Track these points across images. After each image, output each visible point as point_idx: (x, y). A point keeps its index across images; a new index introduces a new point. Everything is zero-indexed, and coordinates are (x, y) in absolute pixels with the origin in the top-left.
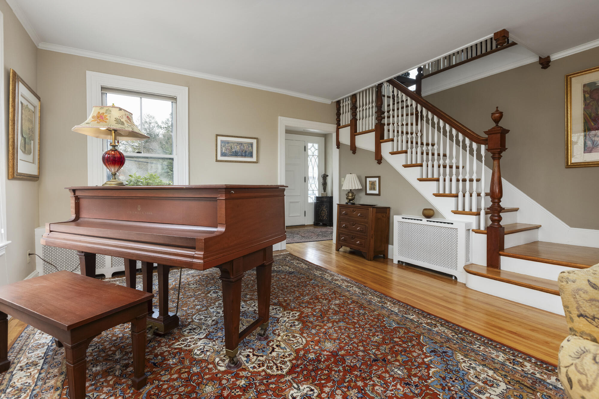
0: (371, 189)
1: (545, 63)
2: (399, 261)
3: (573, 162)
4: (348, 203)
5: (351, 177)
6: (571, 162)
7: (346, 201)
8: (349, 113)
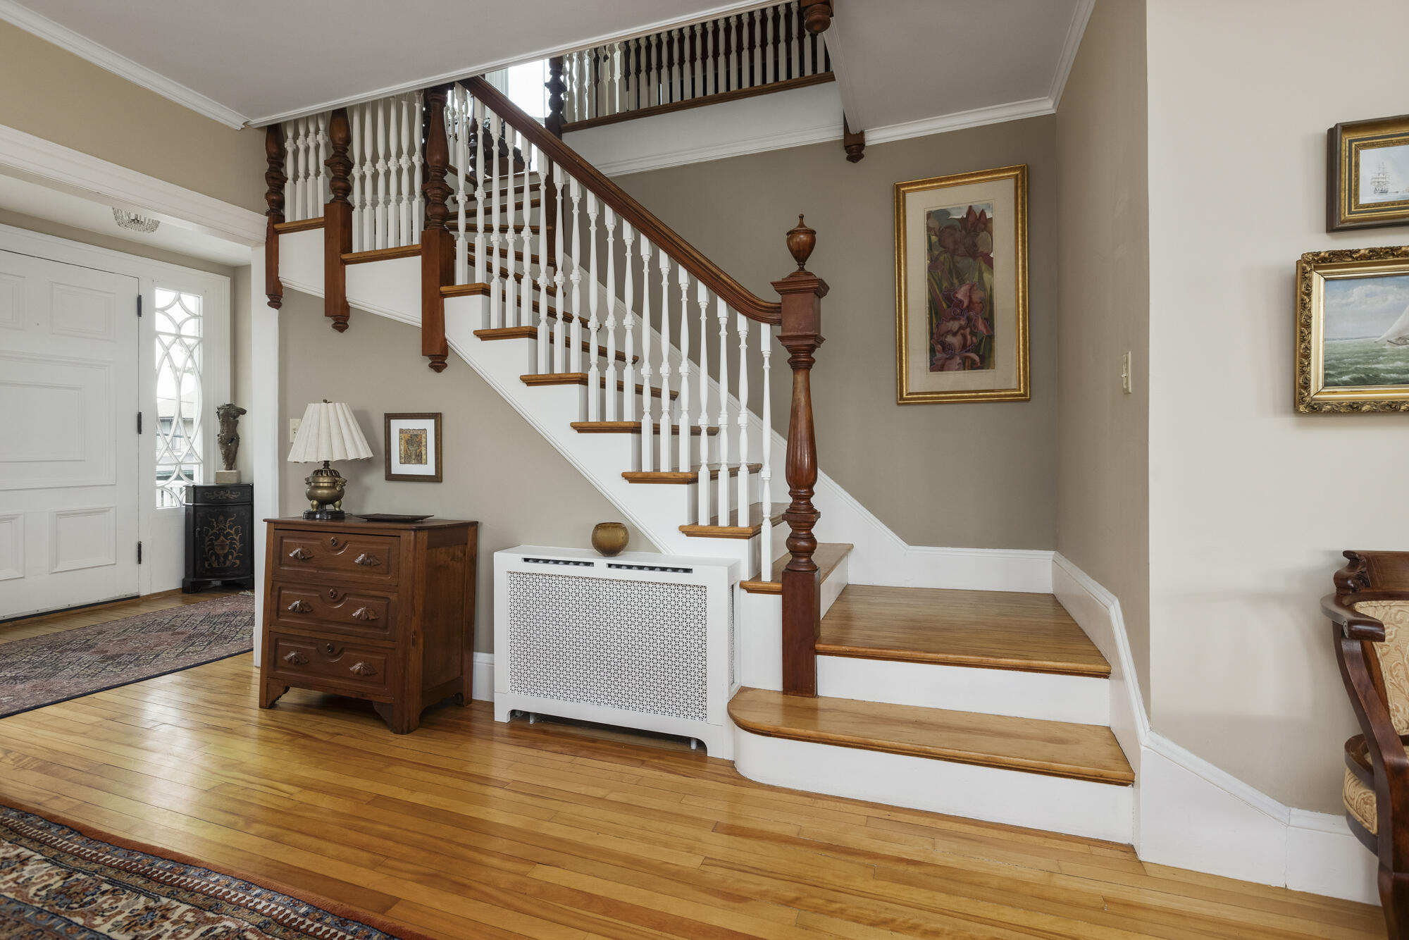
0: (406, 459)
1: (854, 146)
2: (513, 712)
3: (911, 391)
4: (315, 513)
5: (328, 412)
6: (907, 390)
7: (308, 506)
8: (321, 178)
